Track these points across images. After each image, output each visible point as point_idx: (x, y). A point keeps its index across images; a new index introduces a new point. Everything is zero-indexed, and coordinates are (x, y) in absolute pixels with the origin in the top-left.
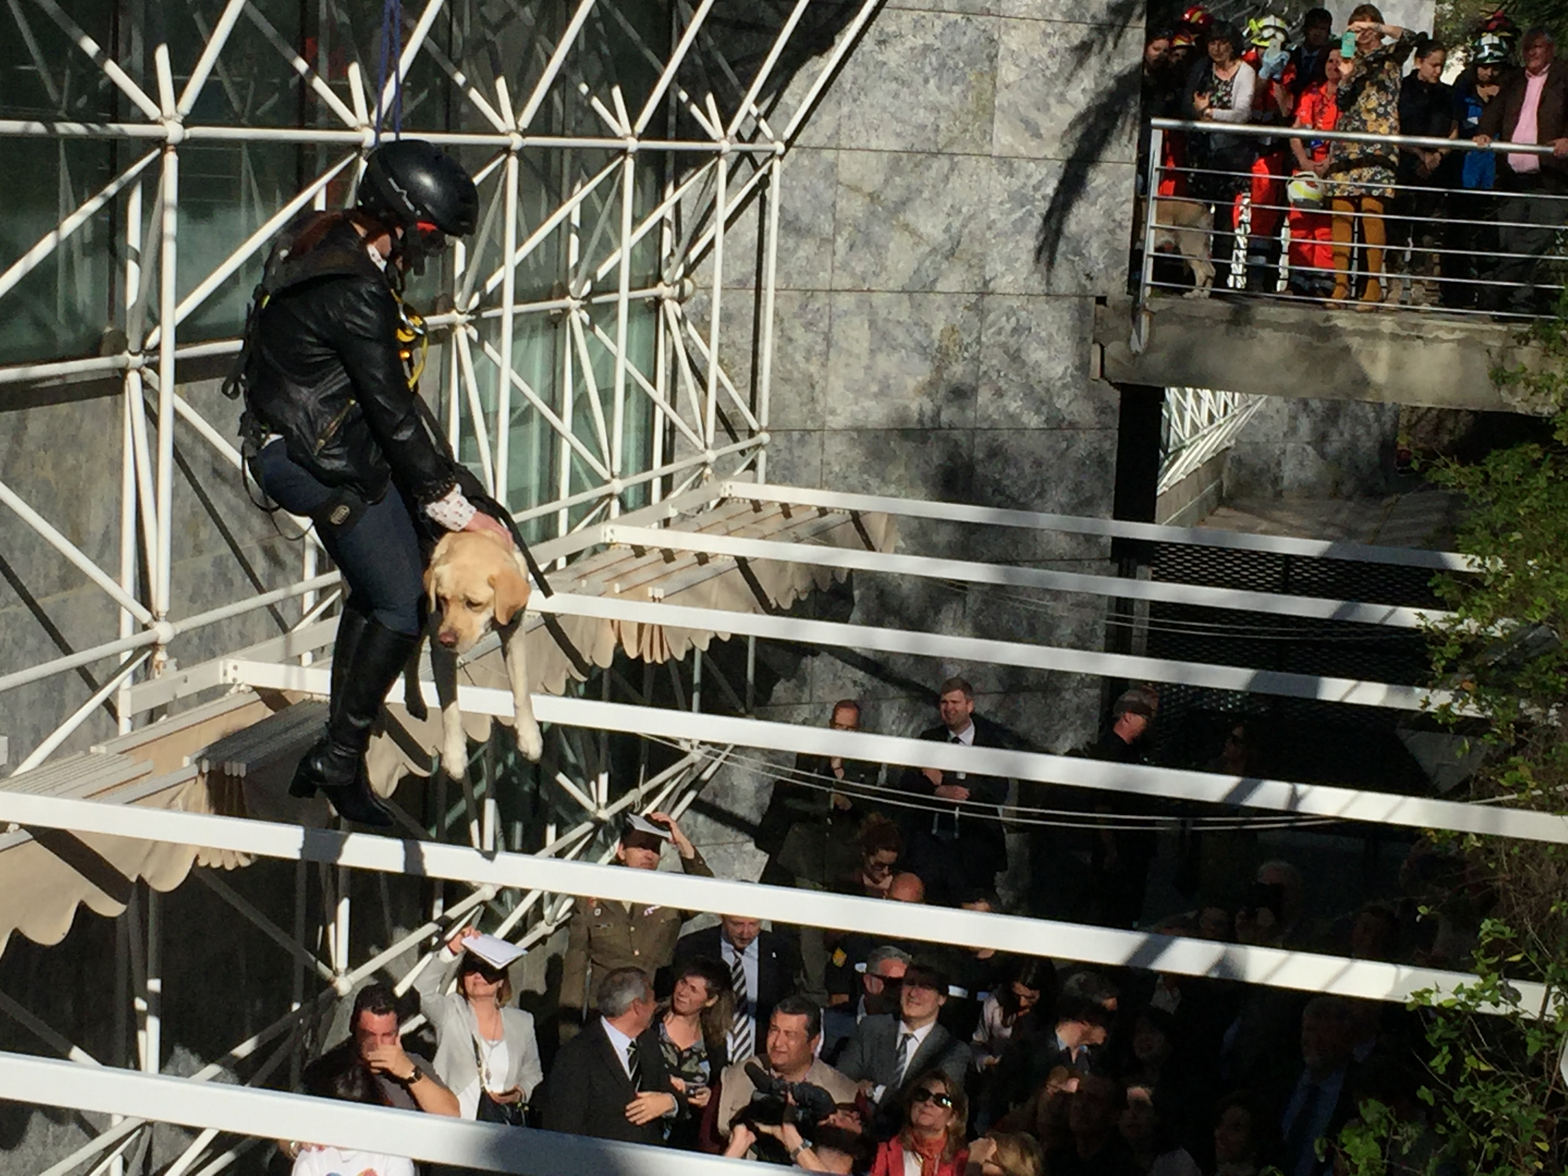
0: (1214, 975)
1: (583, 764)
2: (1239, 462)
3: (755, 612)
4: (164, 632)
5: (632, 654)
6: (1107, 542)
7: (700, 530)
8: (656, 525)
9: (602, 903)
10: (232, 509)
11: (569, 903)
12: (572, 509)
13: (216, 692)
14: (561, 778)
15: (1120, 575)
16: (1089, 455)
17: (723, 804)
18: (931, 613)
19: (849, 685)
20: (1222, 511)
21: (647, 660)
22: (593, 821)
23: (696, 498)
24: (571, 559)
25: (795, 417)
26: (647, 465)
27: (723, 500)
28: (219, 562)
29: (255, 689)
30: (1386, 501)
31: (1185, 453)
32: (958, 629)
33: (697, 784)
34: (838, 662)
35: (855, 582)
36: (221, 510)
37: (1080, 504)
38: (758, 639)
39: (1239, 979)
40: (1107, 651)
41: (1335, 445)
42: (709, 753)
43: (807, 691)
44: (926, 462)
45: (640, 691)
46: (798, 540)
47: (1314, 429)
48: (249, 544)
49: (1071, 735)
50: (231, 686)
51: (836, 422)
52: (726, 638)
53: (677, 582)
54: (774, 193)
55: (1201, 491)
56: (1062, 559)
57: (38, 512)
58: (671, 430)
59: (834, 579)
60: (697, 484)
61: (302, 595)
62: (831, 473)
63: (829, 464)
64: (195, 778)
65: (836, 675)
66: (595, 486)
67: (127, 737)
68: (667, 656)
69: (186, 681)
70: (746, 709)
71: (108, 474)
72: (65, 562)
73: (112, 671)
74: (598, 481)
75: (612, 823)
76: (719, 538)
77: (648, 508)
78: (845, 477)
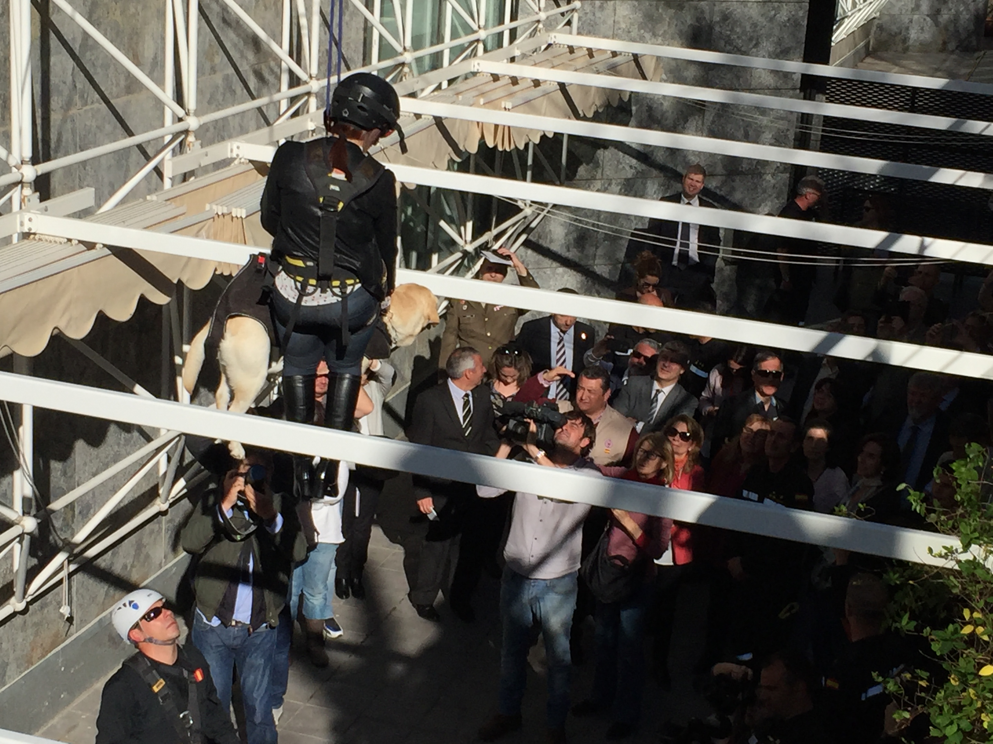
0: (870, 360)
1: (455, 216)
2: (880, 28)
3: (569, 118)
4: (192, 123)
5: (490, 145)
6: (798, 78)
7: (535, 65)
8: (505, 61)
9: (467, 302)
10: (235, 45)
11: (445, 303)
12: (452, 49)
13: (225, 163)
14: (442, 224)
15: (805, 98)
16: (789, 20)
17: (544, 243)
18: (682, 122)
19: (628, 168)
20: (869, 60)
21: (500, 149)
22: (461, 252)
23: (532, 44)
24: (451, 82)
26: (501, 21)
27: (550, 45)
28: (226, 78)
29: (251, 161)
30: (976, 55)
31: (846, 21)
32: (699, 132)
33: (527, 230)
34: (621, 153)
35: (633, 100)
36: (228, 45)
37: (782, 52)
38: (570, 136)
39: (886, 362)
40: (795, 148)
41: (945, 17)
42: (537, 209)
43: (600, 171)
44: (682, 23)
45: (492, 168)
46: (598, 72)
47: (932, 7)
48: (244, 68)
49: (769, 204)
50: (235, 159)
52: (550, 135)
53: (519, 99)
55: (856, 46)
56: (769, 89)
57: (112, 42)
59: (621, 99)
60: (532, 35)
61: (279, 102)
62: (620, 29)
63: (619, 23)
64: (213, 218)
65: (618, 162)
66: (467, 34)
67: (169, 191)
68: (513, 147)
69: (207, 155)
70: (560, 182)
71: (156, 19)
72: (129, 75)
73: (159, 148)
74: (469, 31)
75: (473, 254)
76: (547, 70)
77: (501, 50)
78: (629, 32)
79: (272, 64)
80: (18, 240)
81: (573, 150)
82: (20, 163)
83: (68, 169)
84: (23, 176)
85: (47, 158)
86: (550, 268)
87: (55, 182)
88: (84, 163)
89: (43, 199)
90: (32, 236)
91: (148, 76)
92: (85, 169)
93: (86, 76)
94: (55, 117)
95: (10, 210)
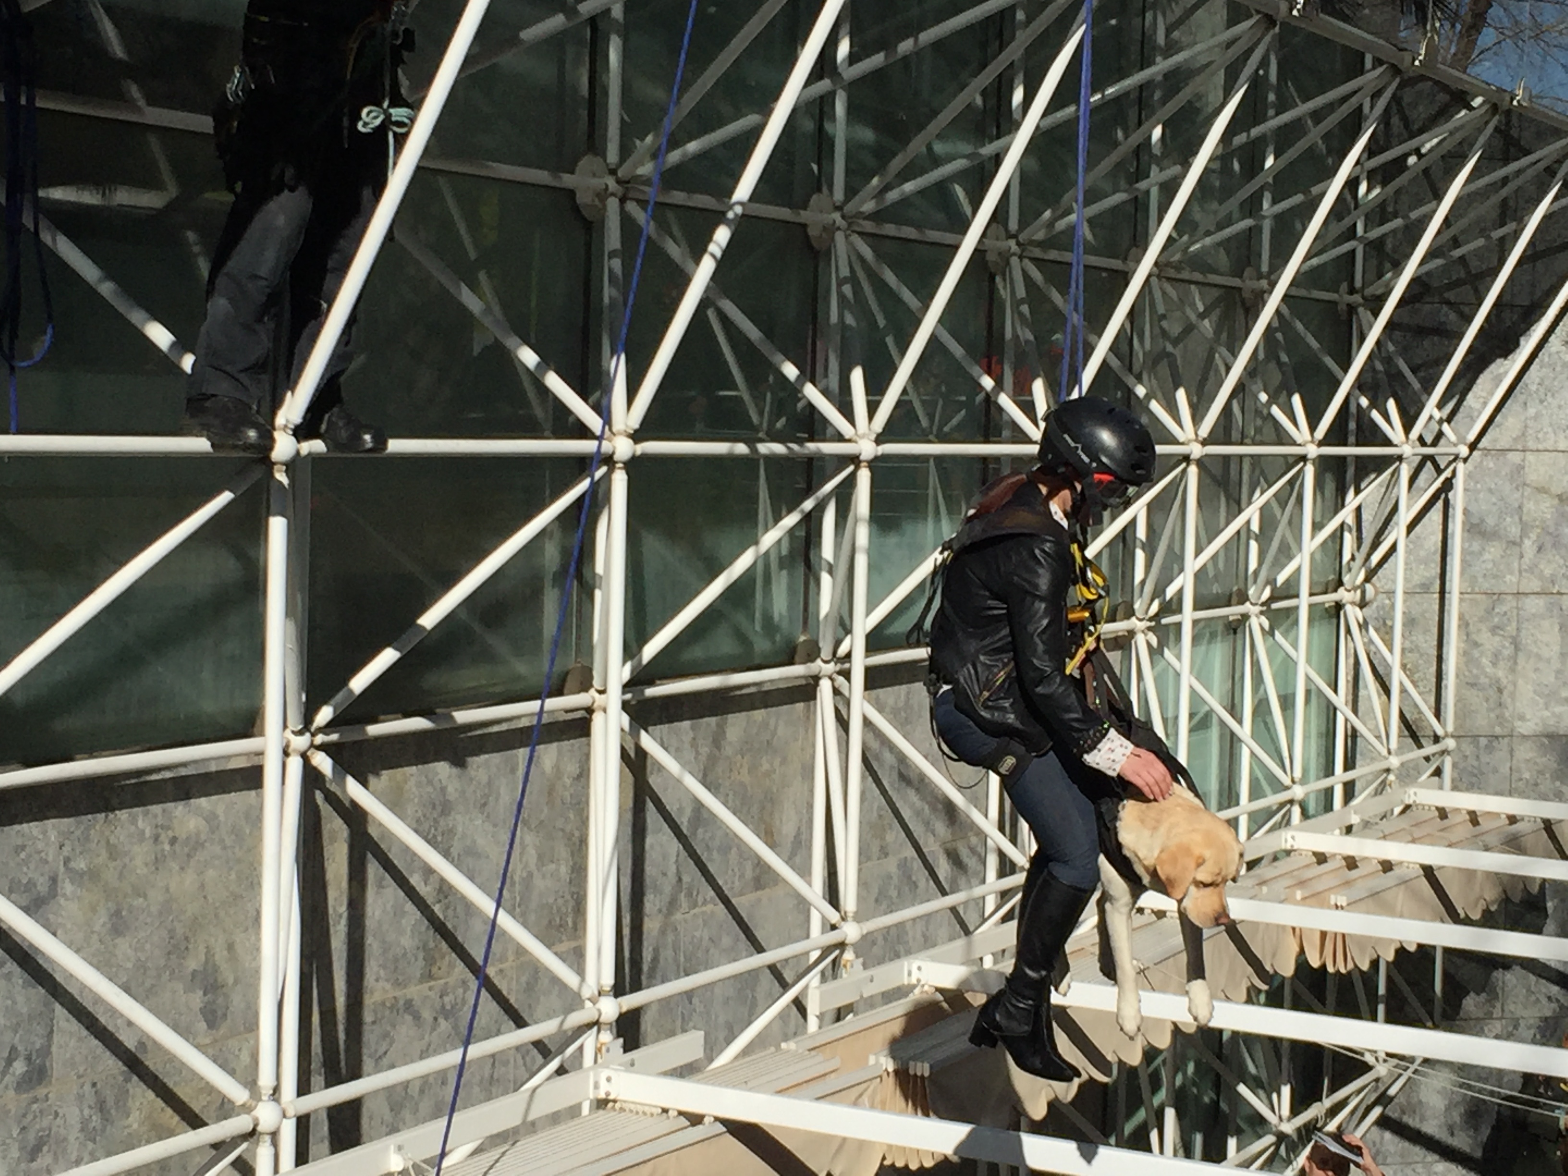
1: (1264, 1076)
3: (1442, 921)
4: (851, 932)
5: (1315, 963)
7: (1384, 837)
8: (1337, 832)
10: (918, 813)
12: (1252, 816)
13: (900, 992)
14: (1242, 1089)
17: (1411, 1121)
19: (1544, 1001)
21: (1331, 969)
22: (1274, 1134)
23: (1379, 805)
24: (1250, 865)
25: (1482, 722)
26: (1329, 771)
27: (1408, 807)
28: (903, 865)
29: (939, 989)
33: (1383, 1099)
34: (1533, 977)
35: (1547, 892)
36: (906, 814)
38: (1447, 951)
42: (1396, 1066)
43: (1498, 1005)
45: (1322, 1000)
46: (1487, 849)
48: (932, 848)
50: (914, 987)
51: (1526, 728)
52: (1412, 948)
53: (1360, 890)
54: (1458, 497)
57: (735, 814)
58: (1353, 735)
59: (1526, 890)
60: (1380, 790)
61: (984, 898)
62: (1521, 779)
63: (1519, 771)
64: (881, 1077)
65: (1529, 990)
66: (1275, 792)
67: (813, 1036)
68: (1350, 966)
69: (872, 981)
70: (1434, 1023)
71: (800, 778)
72: (759, 863)
73: (801, 971)
74: (1278, 786)
75: (1295, 1137)
76: (1402, 845)
77: (1329, 815)
78: (1536, 785)
79: (974, 840)
80: (590, 1110)
81: (1452, 971)
82: (596, 993)
83: (666, 1002)
84: (600, 1015)
85: (636, 986)
86: (1423, 1162)
87: (647, 1023)
88: (689, 995)
89: (627, 1049)
90: (610, 1105)
91: (787, 863)
92: (691, 1003)
93: (696, 864)
94: (651, 926)
95: (580, 1066)
